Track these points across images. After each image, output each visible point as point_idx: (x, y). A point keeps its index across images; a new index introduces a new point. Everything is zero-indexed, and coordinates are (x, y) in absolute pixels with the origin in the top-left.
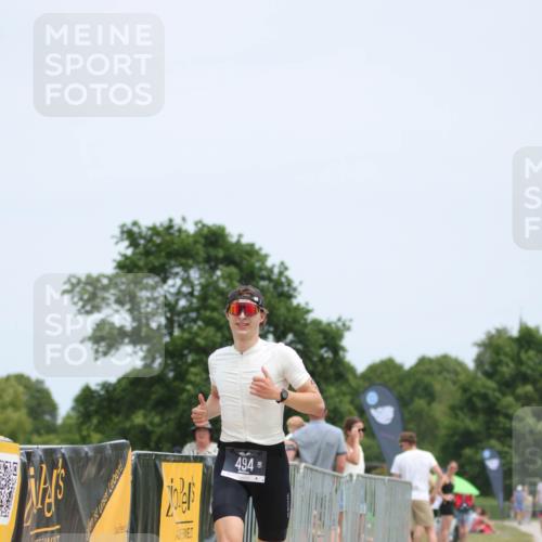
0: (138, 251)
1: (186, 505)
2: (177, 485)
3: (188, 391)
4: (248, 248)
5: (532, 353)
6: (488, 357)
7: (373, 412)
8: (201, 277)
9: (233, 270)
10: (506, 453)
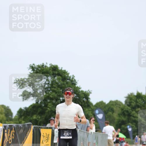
0: (34, 72)
1: (47, 140)
2: (45, 135)
4: (64, 71)
5: (140, 100)
6: (128, 101)
7: (98, 116)
8: (51, 79)
9: (60, 77)
10: (133, 127)
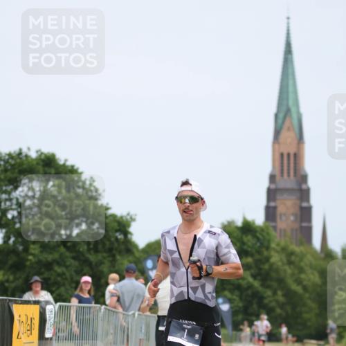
1: (29, 332)
2: (23, 319)
3: (30, 260)
4: (70, 168)
5: (249, 237)
7: (151, 273)
10: (234, 300)
